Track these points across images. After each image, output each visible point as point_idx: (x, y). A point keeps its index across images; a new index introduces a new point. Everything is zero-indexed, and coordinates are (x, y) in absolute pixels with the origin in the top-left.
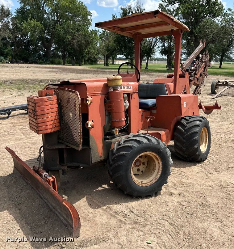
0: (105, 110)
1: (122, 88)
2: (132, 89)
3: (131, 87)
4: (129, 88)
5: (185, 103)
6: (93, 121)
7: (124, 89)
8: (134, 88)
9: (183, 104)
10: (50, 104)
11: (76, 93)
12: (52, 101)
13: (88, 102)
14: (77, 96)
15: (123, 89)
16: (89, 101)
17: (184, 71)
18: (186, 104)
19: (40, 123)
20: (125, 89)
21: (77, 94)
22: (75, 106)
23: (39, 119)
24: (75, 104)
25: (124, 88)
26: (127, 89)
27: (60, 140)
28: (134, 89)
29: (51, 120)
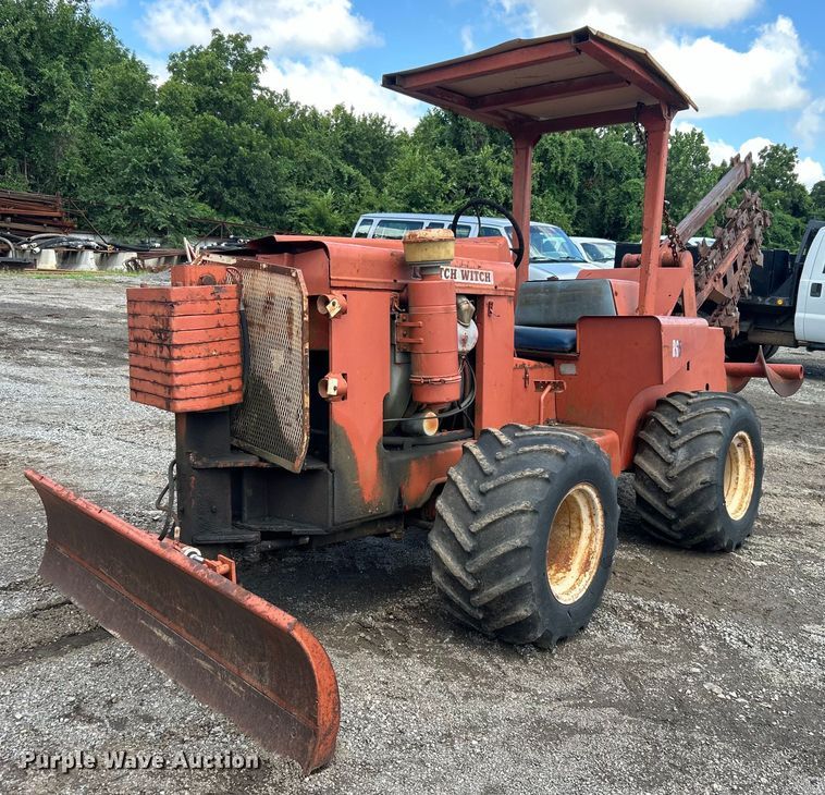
0: (392, 345)
1: (459, 274)
2: (492, 282)
3: (488, 277)
4: (483, 277)
5: (675, 344)
6: (344, 375)
7: (465, 281)
8: (502, 279)
9: (670, 347)
10: (218, 312)
11: (294, 275)
12: (223, 303)
13: (329, 307)
14: (298, 283)
15: (459, 279)
16: (334, 304)
17: (677, 249)
18: (679, 347)
19: (181, 374)
20: (469, 281)
21: (296, 278)
22: (290, 321)
23: (179, 359)
24: (290, 312)
25: (465, 276)
26: (474, 282)
27: (235, 440)
28: (502, 285)
29: (217, 365)
